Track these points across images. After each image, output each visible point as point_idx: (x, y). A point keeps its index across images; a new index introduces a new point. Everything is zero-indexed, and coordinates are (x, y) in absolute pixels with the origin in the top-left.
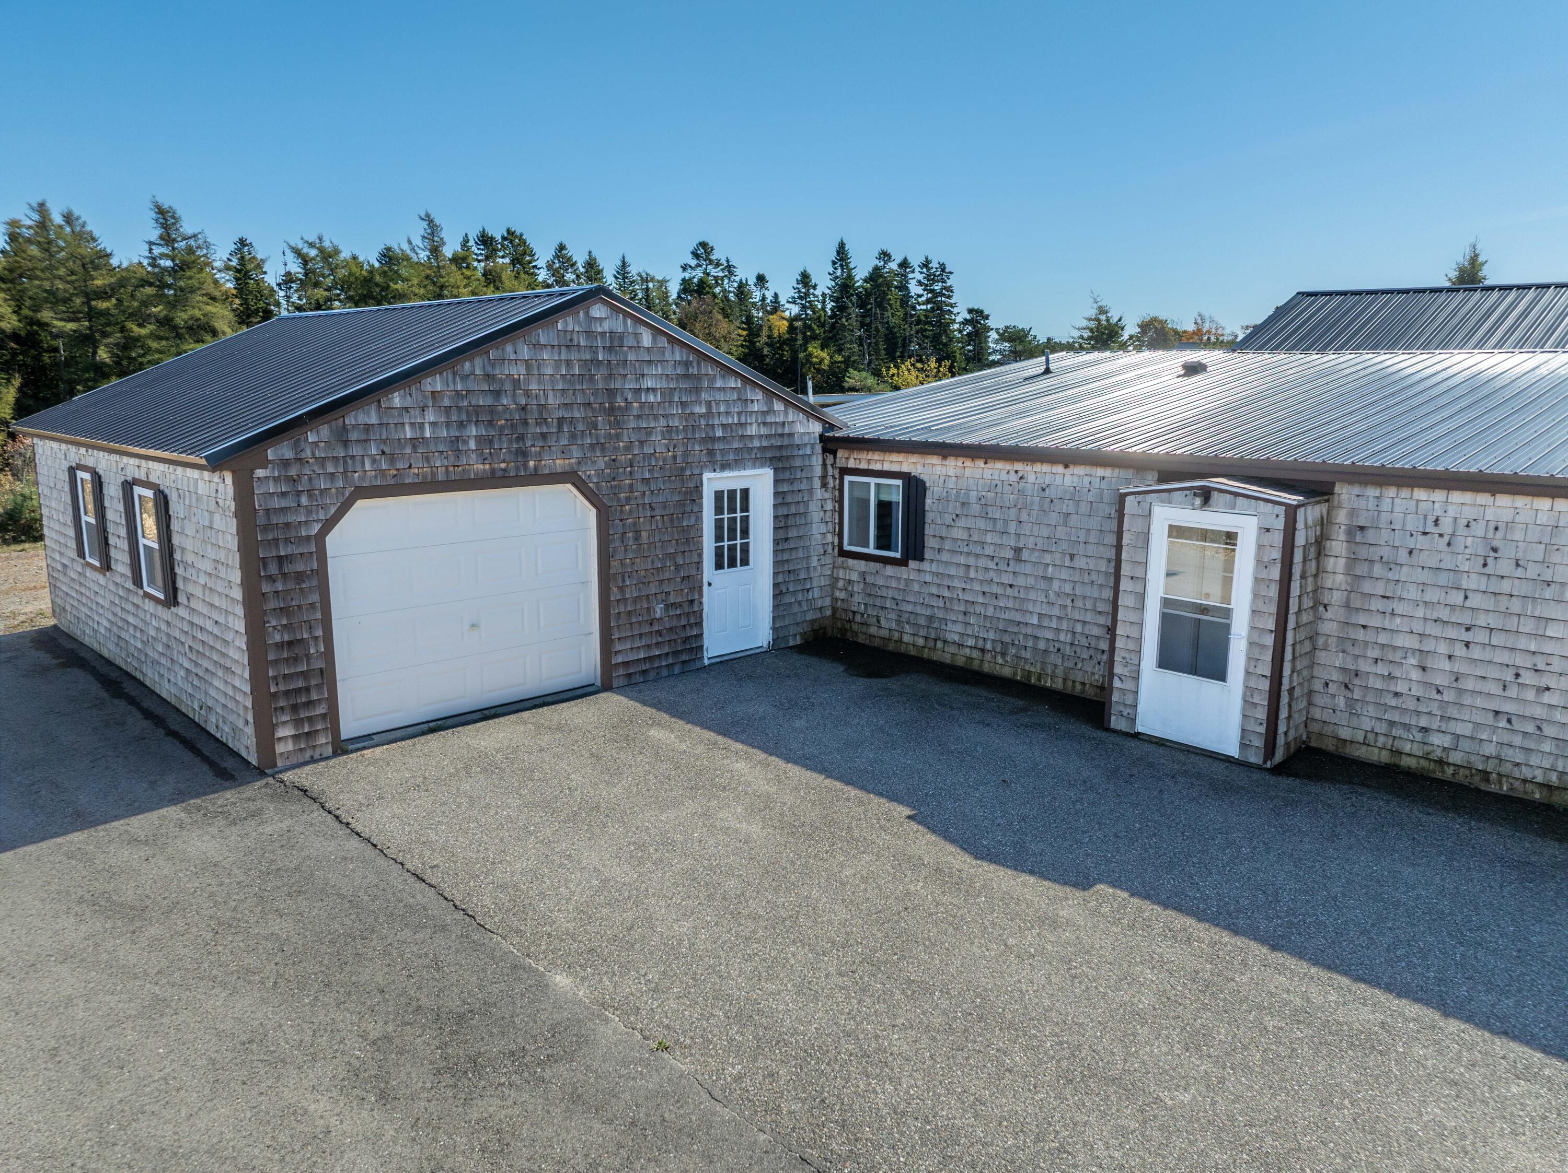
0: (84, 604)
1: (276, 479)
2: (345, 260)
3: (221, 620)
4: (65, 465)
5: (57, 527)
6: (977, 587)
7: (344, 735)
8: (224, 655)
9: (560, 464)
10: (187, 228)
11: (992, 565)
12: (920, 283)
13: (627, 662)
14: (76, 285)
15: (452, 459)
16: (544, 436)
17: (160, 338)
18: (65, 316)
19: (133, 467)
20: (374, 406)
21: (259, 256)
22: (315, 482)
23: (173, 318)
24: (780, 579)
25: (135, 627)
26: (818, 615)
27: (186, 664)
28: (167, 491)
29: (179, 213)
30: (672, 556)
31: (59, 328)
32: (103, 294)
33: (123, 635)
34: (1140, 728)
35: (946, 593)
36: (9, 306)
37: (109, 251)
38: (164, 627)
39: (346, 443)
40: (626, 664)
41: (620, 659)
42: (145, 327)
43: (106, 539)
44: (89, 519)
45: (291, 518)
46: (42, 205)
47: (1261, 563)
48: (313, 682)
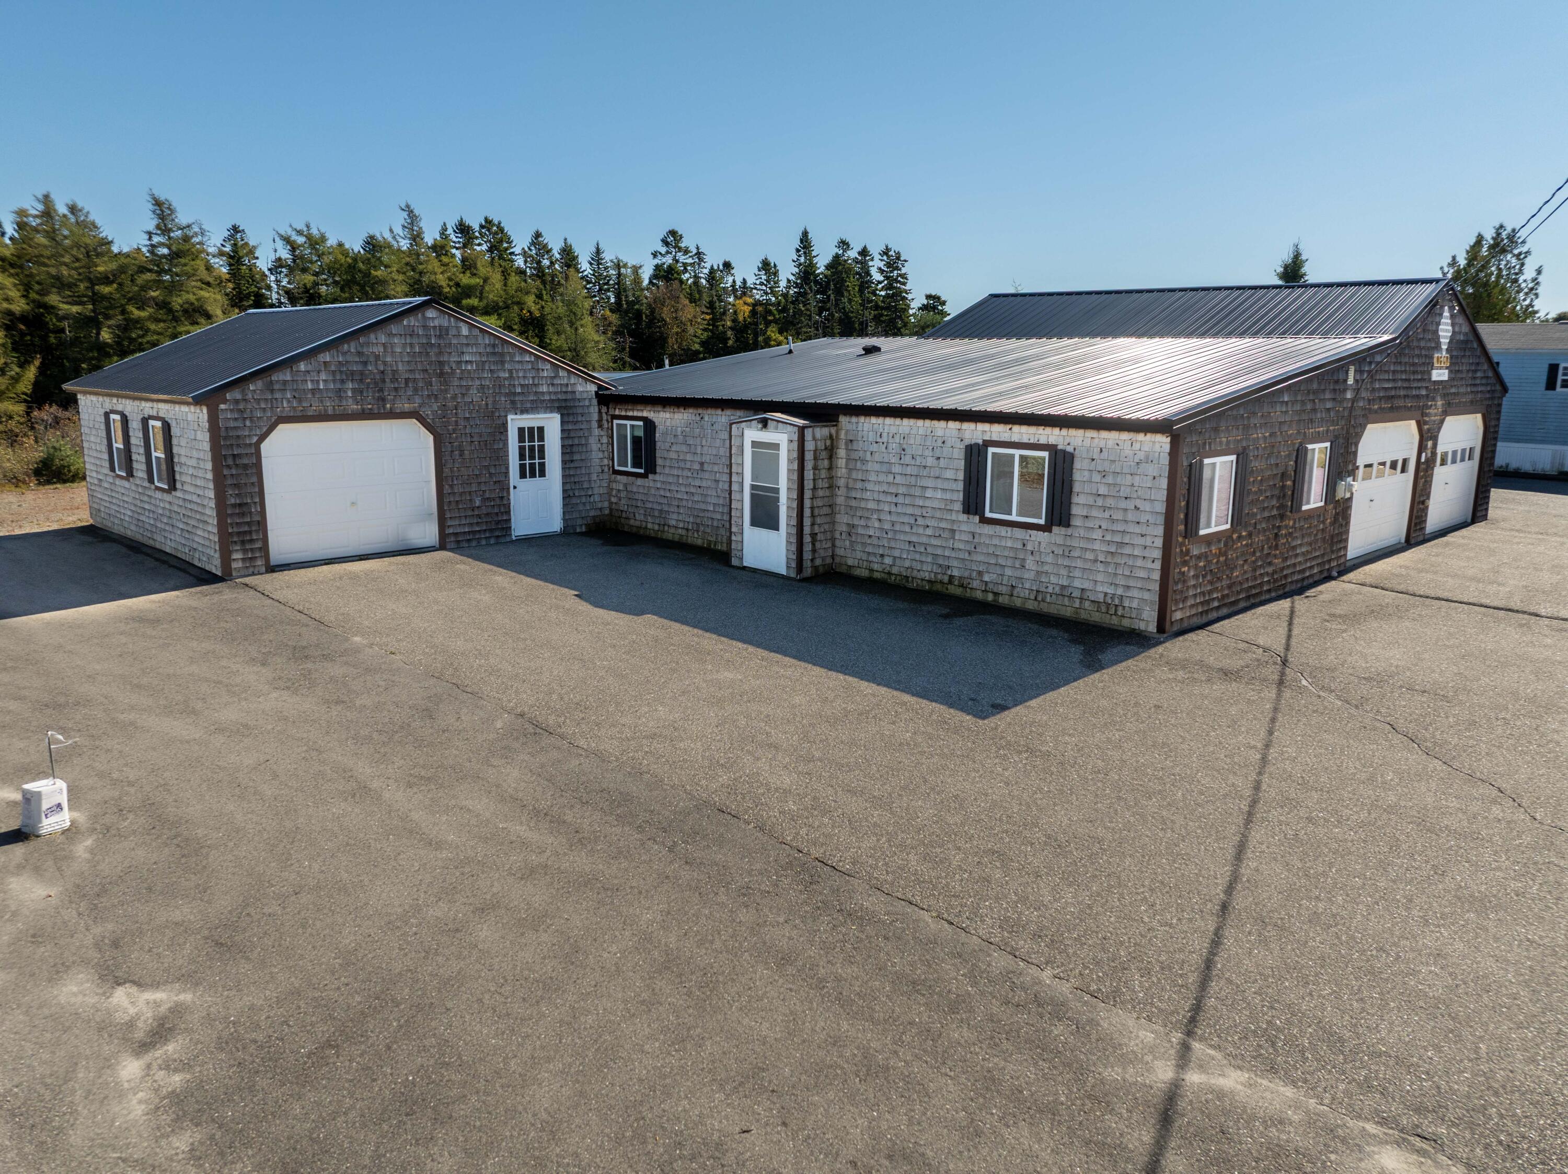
0: (114, 504)
1: (231, 410)
2: (332, 246)
3: (201, 493)
4: (102, 411)
5: (95, 454)
6: (683, 489)
7: (272, 563)
8: (203, 514)
9: (407, 407)
10: (182, 218)
11: (689, 474)
12: (881, 270)
13: (457, 533)
14: (80, 271)
15: (337, 401)
16: (396, 389)
17: (158, 321)
18: (70, 300)
19: (148, 408)
20: (289, 370)
21: (252, 243)
22: (254, 413)
23: (170, 303)
24: (568, 487)
25: (149, 511)
26: (599, 513)
27: (181, 526)
28: (170, 421)
29: (175, 204)
30: (487, 467)
31: (65, 310)
32: (106, 280)
33: (142, 518)
34: (745, 564)
35: (668, 494)
36: (19, 290)
37: (110, 239)
38: (167, 506)
39: (272, 391)
40: (456, 534)
41: (451, 531)
42: (144, 309)
43: (130, 457)
44: (118, 445)
45: (240, 433)
46: (47, 197)
47: (790, 461)
48: (254, 528)
